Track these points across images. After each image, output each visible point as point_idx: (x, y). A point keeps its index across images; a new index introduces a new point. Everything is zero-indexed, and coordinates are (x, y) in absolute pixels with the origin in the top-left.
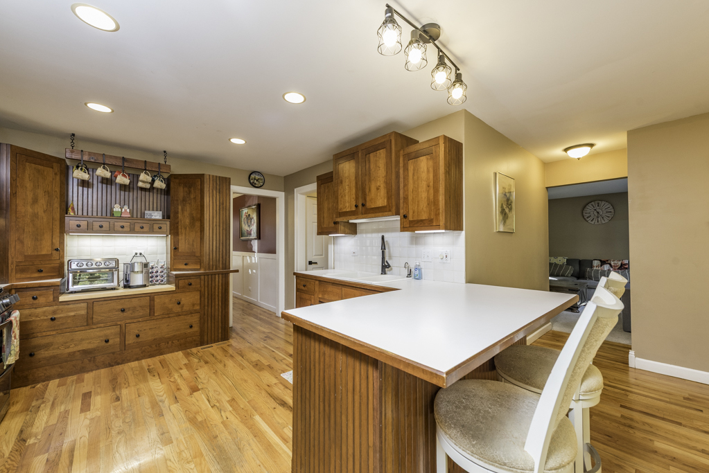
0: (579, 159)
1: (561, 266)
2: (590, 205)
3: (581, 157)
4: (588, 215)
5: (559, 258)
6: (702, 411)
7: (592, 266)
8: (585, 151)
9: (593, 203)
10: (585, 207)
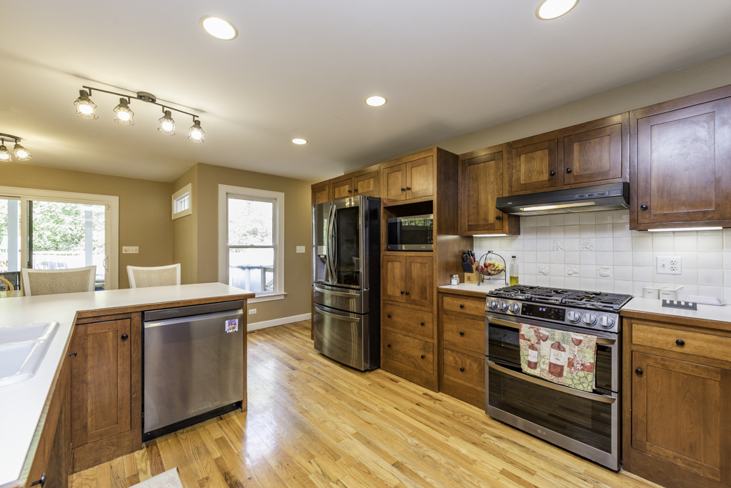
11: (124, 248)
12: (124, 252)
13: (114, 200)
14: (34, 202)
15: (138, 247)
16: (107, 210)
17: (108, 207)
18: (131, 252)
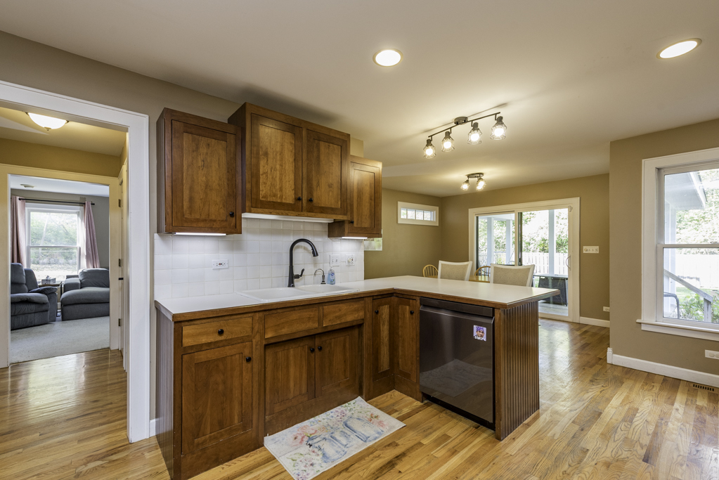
11: (584, 247)
12: (584, 252)
13: (575, 202)
14: (524, 213)
15: (598, 247)
16: (570, 211)
17: (571, 209)
18: (591, 252)
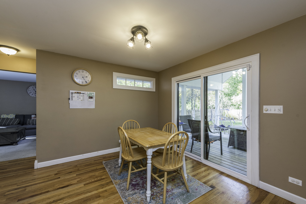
0: (8, 55)
1: (12, 119)
2: (31, 87)
3: (10, 55)
4: (30, 92)
5: (10, 115)
6: (60, 178)
7: (31, 118)
8: (12, 52)
9: (33, 86)
10: (28, 88)
11: (265, 107)
15: (282, 107)
18: (273, 112)
